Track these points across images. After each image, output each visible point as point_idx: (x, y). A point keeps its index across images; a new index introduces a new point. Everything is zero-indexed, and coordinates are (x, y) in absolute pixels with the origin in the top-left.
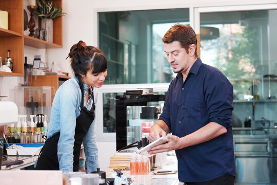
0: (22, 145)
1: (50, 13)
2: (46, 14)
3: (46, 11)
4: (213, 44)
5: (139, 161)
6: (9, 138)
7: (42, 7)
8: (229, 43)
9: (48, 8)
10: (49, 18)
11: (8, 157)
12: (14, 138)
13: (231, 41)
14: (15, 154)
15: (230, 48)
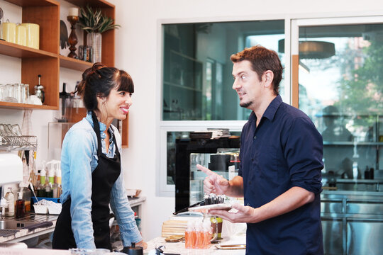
0: (54, 200)
1: (98, 25)
2: (93, 26)
3: (93, 22)
4: (333, 61)
5: (198, 230)
6: (38, 191)
7: (88, 18)
8: (356, 60)
9: (96, 19)
10: (96, 31)
11: (36, 216)
12: (44, 190)
13: (359, 57)
14: (45, 212)
15: (356, 67)
